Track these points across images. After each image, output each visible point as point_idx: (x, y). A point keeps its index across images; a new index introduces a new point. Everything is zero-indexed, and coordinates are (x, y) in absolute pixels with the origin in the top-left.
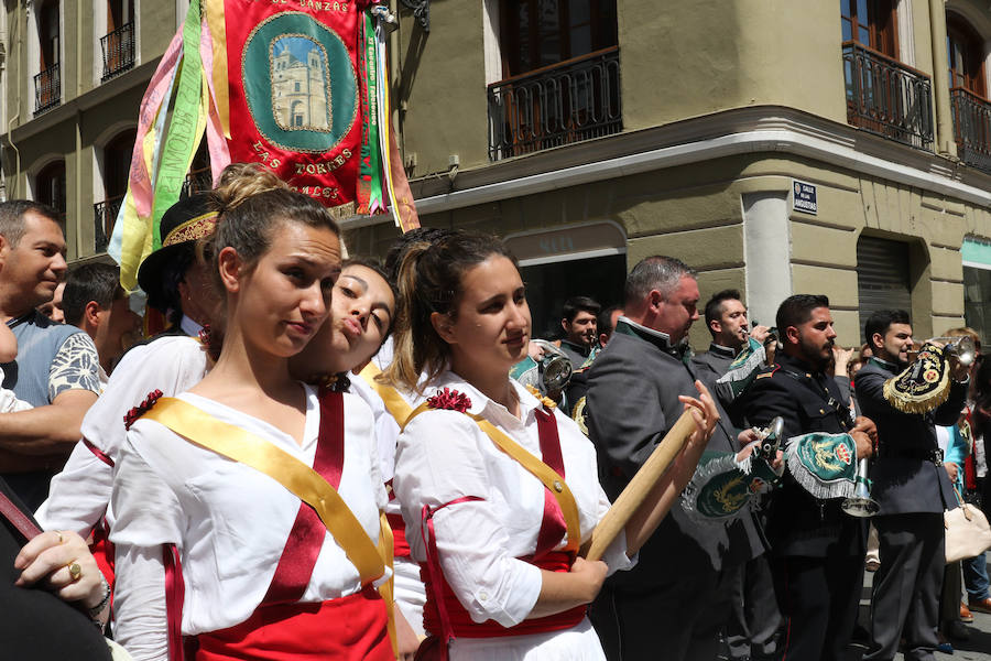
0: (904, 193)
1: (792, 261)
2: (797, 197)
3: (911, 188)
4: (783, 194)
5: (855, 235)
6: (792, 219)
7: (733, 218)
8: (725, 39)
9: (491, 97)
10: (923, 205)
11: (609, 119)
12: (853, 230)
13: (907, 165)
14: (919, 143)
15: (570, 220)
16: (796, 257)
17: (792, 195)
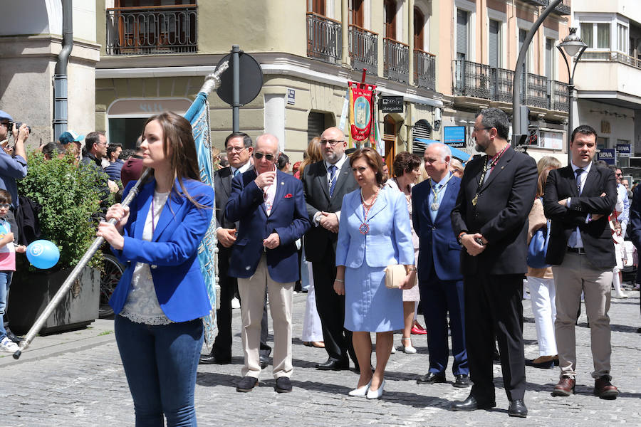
0: (327, 88)
1: (286, 128)
2: (289, 97)
3: (329, 86)
4: (283, 95)
5: (308, 112)
6: (286, 108)
7: (260, 105)
8: (259, 15)
9: (108, 17)
10: (334, 94)
11: (189, 44)
12: (306, 111)
13: (329, 73)
14: (333, 62)
15: (161, 95)
16: (288, 127)
17: (287, 96)
